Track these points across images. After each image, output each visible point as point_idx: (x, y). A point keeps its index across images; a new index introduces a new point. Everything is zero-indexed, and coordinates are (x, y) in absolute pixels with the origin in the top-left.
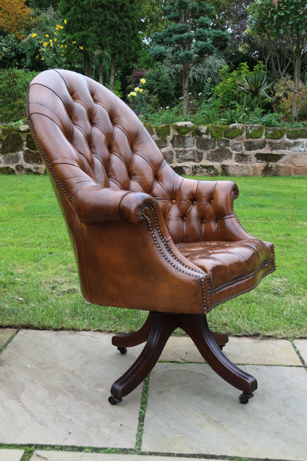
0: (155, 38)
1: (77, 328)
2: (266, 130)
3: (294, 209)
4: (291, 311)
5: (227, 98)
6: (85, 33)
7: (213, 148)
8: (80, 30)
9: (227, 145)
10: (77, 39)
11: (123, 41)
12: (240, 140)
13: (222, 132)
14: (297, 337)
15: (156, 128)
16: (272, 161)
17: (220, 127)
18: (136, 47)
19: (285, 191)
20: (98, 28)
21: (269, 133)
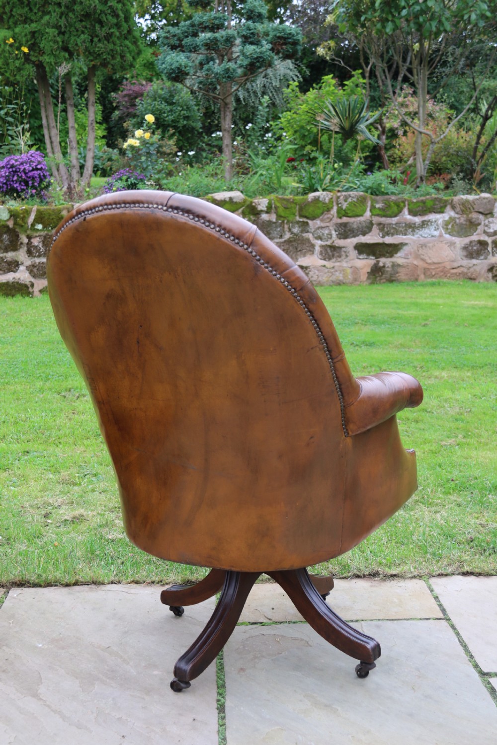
0: (166, 38)
1: (101, 579)
2: (373, 201)
3: (424, 347)
4: (424, 534)
6: (36, 28)
7: (281, 237)
8: (26, 20)
9: (305, 230)
10: (22, 38)
11: (108, 43)
12: (328, 220)
13: (295, 208)
14: (434, 574)
16: (383, 256)
17: (291, 199)
18: (133, 54)
19: (410, 312)
20: (61, 18)
21: (377, 206)
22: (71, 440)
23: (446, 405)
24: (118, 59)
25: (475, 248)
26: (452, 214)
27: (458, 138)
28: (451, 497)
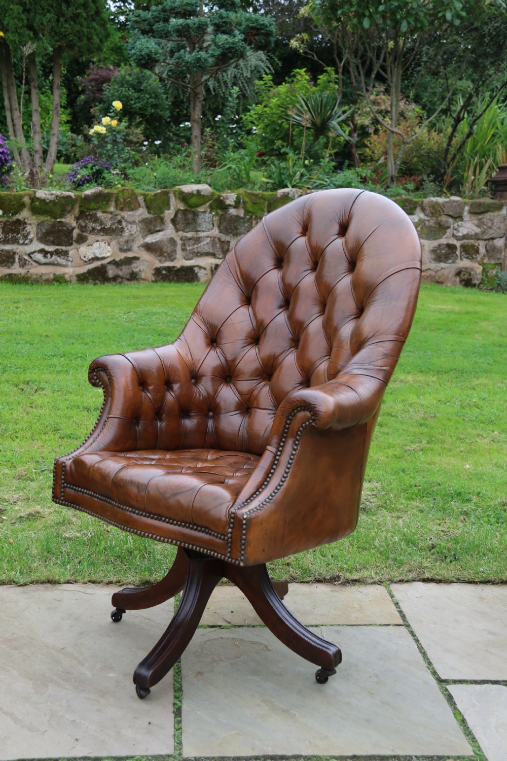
0: (136, 22)
1: (57, 578)
4: (386, 539)
5: (271, 134)
11: (75, 24)
13: (264, 203)
14: (395, 580)
15: (145, 196)
17: (260, 194)
18: (100, 36)
22: (29, 435)
23: (411, 410)
24: (85, 41)
25: (443, 251)
26: (422, 216)
27: (429, 139)
28: (414, 503)
